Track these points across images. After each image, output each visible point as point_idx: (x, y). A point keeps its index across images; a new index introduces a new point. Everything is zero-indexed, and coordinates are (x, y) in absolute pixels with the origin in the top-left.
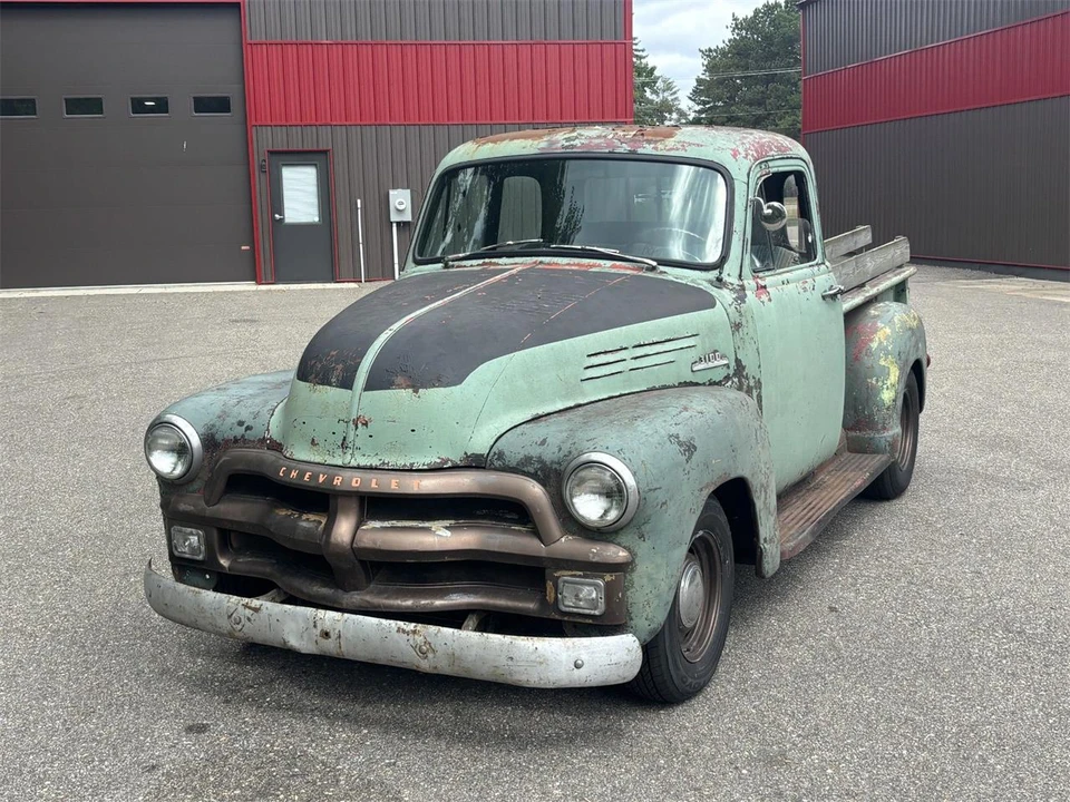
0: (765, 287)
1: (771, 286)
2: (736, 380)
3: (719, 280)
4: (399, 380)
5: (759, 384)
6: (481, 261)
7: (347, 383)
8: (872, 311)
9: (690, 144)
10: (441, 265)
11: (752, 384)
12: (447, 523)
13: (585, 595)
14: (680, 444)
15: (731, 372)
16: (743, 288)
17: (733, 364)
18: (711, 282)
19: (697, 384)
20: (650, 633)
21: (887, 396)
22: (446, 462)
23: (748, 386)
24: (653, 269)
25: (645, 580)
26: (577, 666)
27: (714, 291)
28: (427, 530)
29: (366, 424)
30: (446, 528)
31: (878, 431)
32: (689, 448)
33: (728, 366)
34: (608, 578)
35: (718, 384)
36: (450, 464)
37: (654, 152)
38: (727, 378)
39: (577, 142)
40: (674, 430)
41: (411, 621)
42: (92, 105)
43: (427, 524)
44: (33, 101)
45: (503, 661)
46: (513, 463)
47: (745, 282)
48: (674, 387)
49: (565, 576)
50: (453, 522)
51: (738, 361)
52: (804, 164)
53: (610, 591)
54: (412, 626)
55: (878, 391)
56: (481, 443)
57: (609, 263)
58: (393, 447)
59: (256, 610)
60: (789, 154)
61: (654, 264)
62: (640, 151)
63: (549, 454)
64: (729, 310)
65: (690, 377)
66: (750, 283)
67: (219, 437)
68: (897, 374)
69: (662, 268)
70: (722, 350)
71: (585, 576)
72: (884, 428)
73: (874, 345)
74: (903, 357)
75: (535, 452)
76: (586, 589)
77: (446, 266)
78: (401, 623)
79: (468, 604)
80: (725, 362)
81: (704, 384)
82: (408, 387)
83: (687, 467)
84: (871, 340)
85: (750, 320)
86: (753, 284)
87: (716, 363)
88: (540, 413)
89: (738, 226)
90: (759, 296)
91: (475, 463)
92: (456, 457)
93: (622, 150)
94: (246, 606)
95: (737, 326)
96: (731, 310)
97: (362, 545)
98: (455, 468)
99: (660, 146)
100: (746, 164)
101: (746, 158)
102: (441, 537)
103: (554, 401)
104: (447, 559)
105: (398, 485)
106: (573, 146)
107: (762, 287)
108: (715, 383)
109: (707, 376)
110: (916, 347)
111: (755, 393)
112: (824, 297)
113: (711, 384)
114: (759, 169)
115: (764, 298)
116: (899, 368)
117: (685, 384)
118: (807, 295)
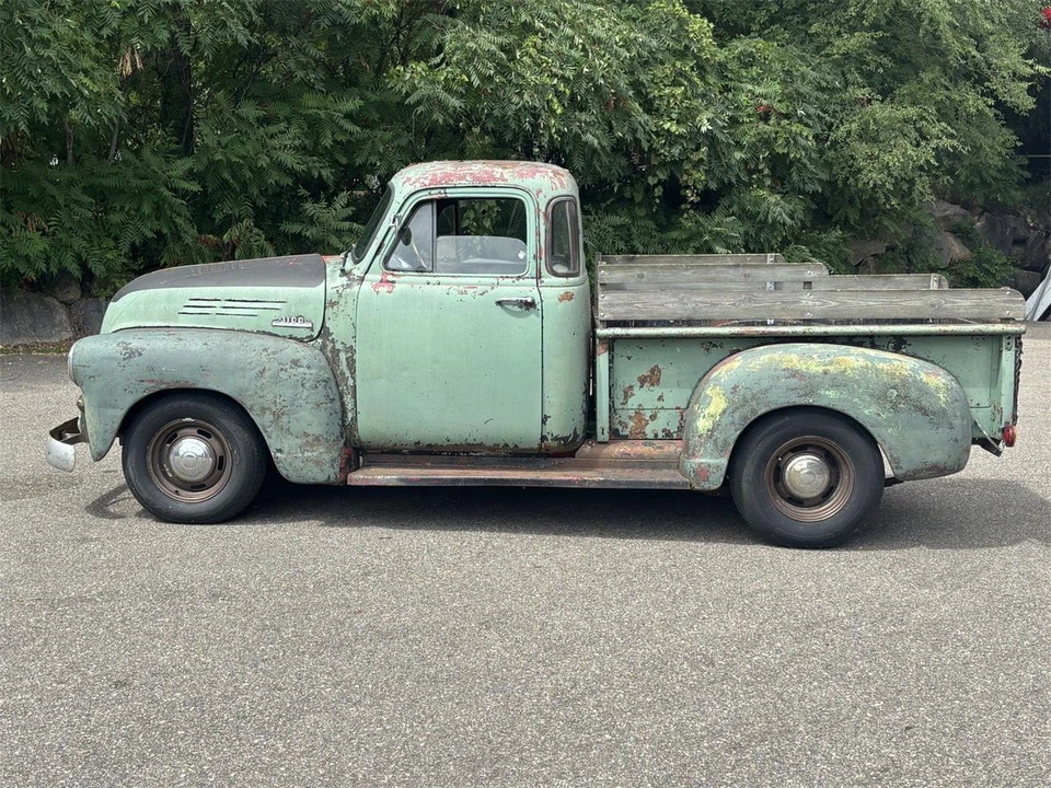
1: (403, 282)
2: (320, 341)
3: (344, 271)
11: (339, 346)
15: (315, 334)
16: (362, 279)
17: (318, 329)
19: (276, 335)
21: (702, 424)
32: (133, 354)
33: (312, 329)
35: (301, 340)
38: (312, 339)
47: (369, 276)
48: (253, 332)
51: (324, 328)
55: (696, 418)
64: (329, 291)
65: (269, 329)
66: (374, 276)
68: (723, 405)
72: (694, 455)
74: (745, 392)
80: (310, 325)
81: (284, 336)
85: (352, 302)
87: (297, 325)
89: (380, 234)
90: (376, 287)
95: (329, 304)
96: (332, 292)
101: (411, 184)
107: (388, 282)
108: (296, 339)
109: (288, 332)
110: (811, 393)
111: (343, 356)
112: (499, 303)
113: (291, 338)
114: (426, 193)
115: (383, 289)
116: (731, 402)
117: (264, 333)
118: (464, 297)
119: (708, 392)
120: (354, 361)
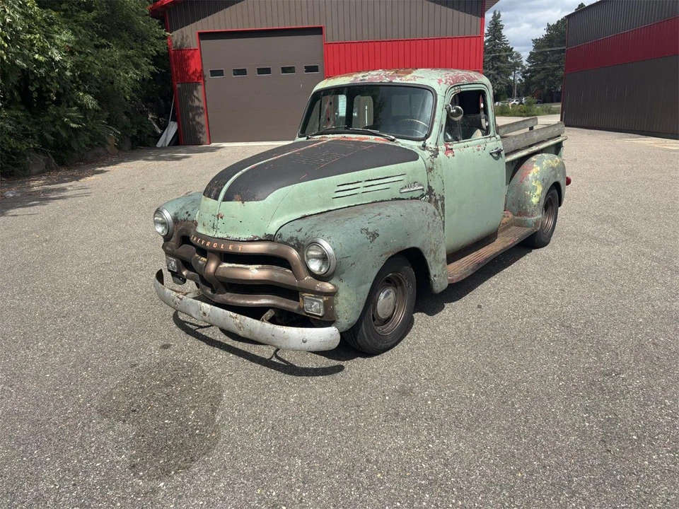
0: (452, 149)
1: (456, 148)
2: (428, 196)
3: (424, 146)
4: (237, 196)
5: (443, 198)
6: (321, 136)
7: (216, 198)
8: (533, 159)
9: (418, 77)
10: (305, 138)
11: (438, 198)
12: (258, 266)
13: (315, 307)
14: (368, 233)
15: (425, 193)
16: (437, 150)
17: (426, 189)
18: (419, 147)
19: (403, 199)
20: (349, 325)
21: (535, 200)
22: (256, 237)
23: (435, 199)
24: (393, 140)
25: (344, 301)
26: (304, 342)
27: (419, 152)
28: (248, 269)
29: (222, 218)
30: (257, 269)
31: (529, 217)
32: (374, 235)
33: (423, 190)
34: (325, 299)
35: (417, 199)
36: (257, 239)
37: (400, 82)
38: (423, 196)
39: (367, 78)
40: (365, 227)
41: (235, 313)
42: (267, 71)
43: (248, 266)
44: (245, 70)
45: (270, 336)
46: (285, 240)
47: (439, 147)
48: (389, 200)
49: (306, 295)
50: (261, 266)
51: (430, 187)
52: (485, 87)
53: (326, 305)
54: (234, 315)
55: (530, 198)
56: (272, 228)
57: (374, 137)
58: (233, 229)
59: (181, 299)
60: (475, 81)
61: (393, 138)
62: (394, 81)
63: (301, 236)
64: (426, 161)
65: (399, 196)
66: (442, 147)
67: (179, 218)
68: (541, 189)
69: (398, 140)
70: (420, 182)
71: (316, 297)
72: (532, 216)
73: (530, 175)
74: (545, 181)
75: (295, 234)
76: (315, 303)
77: (308, 138)
78: (231, 313)
79: (268, 304)
80: (421, 188)
81: (408, 199)
82: (240, 200)
83: (371, 245)
84: (529, 173)
85: (439, 166)
86: (444, 147)
87: (415, 188)
88: (307, 214)
89: (437, 118)
90: (446, 154)
91: (269, 239)
92: (261, 235)
93: (385, 81)
94: (178, 297)
95: (430, 170)
96: (428, 162)
97: (218, 275)
98: (260, 241)
99: (403, 78)
100: (444, 87)
101: (445, 84)
102: (254, 272)
103: (316, 208)
104: (256, 283)
105: (232, 247)
106: (364, 80)
107: (450, 149)
108: (415, 198)
109: (410, 195)
110: (555, 176)
111: (440, 203)
112: (491, 154)
113: (412, 199)
114: (453, 89)
115: (450, 155)
116: (543, 187)
117: (396, 199)
118: (479, 152)
119: (533, 184)
120: (444, 205)
